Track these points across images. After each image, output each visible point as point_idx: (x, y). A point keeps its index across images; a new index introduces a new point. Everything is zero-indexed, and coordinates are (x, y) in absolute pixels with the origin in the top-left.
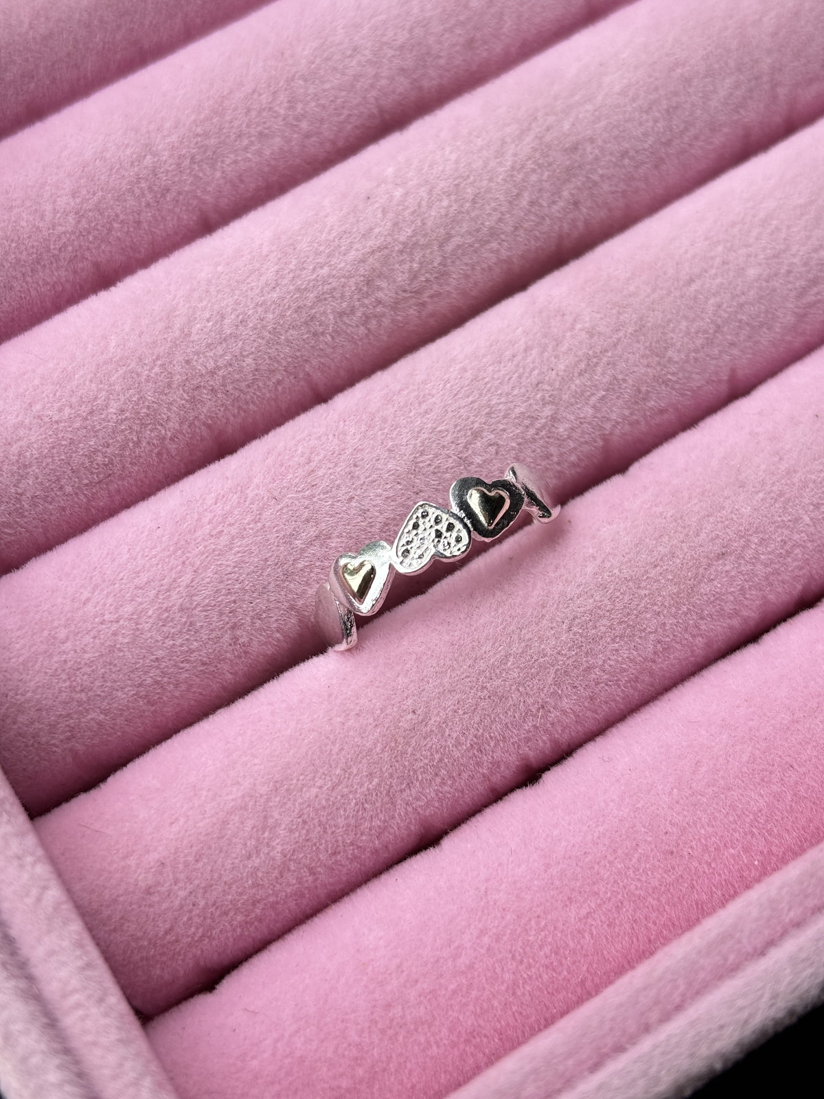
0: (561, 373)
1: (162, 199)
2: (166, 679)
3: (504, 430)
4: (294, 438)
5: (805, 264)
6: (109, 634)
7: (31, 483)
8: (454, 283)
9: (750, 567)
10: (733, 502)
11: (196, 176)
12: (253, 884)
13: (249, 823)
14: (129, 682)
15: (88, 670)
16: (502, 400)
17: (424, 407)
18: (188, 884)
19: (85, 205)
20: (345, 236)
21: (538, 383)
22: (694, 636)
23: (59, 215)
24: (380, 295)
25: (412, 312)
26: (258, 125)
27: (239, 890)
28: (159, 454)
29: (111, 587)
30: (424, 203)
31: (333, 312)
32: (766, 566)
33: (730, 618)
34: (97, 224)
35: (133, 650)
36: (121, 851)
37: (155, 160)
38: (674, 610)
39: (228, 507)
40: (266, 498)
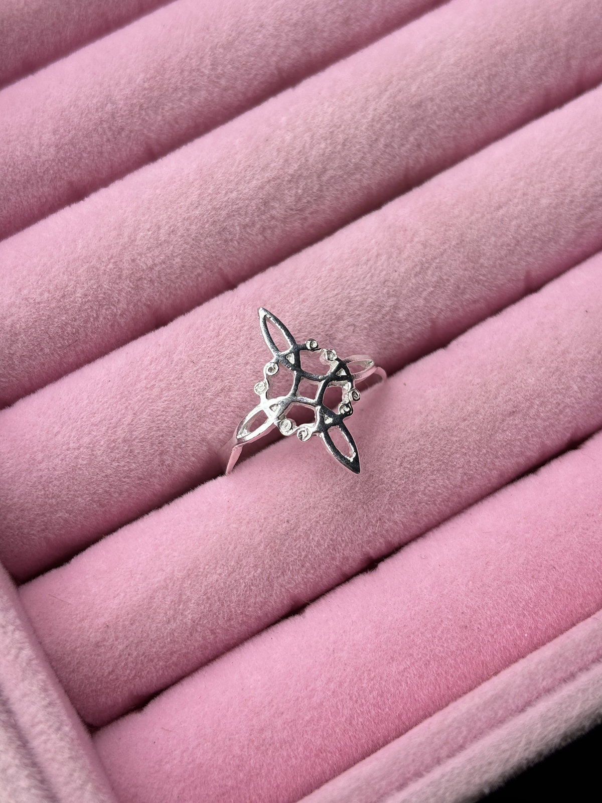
0: (402, 274)
1: (118, 136)
2: (113, 490)
3: (359, 315)
4: (208, 317)
5: (584, 196)
6: (72, 458)
7: (20, 346)
8: (327, 203)
9: (532, 422)
10: (522, 374)
11: (143, 120)
12: (171, 640)
13: (169, 599)
14: (87, 492)
15: (57, 483)
16: (358, 294)
17: (302, 297)
18: (125, 640)
19: (63, 140)
20: (249, 169)
21: (385, 281)
22: (490, 470)
23: (43, 147)
24: (274, 212)
25: (297, 224)
26: (189, 82)
27: (161, 645)
28: (112, 326)
29: (75, 424)
30: (307, 145)
31: (239, 224)
32: (545, 420)
33: (517, 457)
34: (71, 154)
35: (90, 469)
36: (78, 616)
37: (114, 107)
38: (476, 452)
39: (159, 368)
40: (186, 362)
